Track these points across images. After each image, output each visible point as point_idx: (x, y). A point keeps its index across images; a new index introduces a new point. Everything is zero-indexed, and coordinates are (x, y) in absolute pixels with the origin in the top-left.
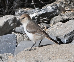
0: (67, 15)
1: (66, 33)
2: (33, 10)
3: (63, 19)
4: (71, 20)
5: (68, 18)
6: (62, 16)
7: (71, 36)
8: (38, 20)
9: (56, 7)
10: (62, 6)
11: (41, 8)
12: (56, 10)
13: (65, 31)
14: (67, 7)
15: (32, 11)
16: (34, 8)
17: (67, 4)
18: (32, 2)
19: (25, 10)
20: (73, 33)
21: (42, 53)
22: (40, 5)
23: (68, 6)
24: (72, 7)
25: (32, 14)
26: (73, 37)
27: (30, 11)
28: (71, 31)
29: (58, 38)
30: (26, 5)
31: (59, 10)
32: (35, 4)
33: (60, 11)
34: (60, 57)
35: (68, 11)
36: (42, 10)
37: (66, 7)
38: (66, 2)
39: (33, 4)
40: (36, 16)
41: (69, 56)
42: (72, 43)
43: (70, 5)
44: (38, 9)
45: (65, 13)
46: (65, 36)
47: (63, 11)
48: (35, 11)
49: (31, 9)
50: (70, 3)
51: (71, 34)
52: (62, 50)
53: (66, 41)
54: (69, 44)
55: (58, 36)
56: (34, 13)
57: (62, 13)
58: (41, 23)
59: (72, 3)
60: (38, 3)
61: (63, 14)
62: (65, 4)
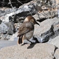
0: (44, 14)
1: (42, 33)
2: (10, 9)
3: (40, 18)
4: (47, 19)
5: (44, 17)
6: (39, 15)
7: (47, 35)
8: (15, 19)
9: (33, 6)
10: (39, 5)
11: (18, 7)
12: (33, 9)
13: (41, 31)
14: (44, 7)
15: (9, 11)
16: (11, 7)
17: (44, 3)
18: (9, 2)
19: (2, 9)
20: (49, 32)
21: (19, 52)
22: (17, 5)
23: (45, 5)
24: (48, 6)
25: (9, 13)
26: (49, 37)
27: (7, 10)
28: (47, 30)
29: (35, 37)
30: (3, 5)
31: (36, 9)
32: (12, 3)
33: (37, 10)
34: (36, 56)
35: (45, 10)
36: (19, 9)
37: (42, 6)
38: (43, 1)
39: (10, 3)
40: (13, 16)
41: (45, 55)
42: (48, 42)
43: (47, 4)
44: (15, 9)
45: (42, 12)
46: (42, 35)
47: (40, 10)
48: (12, 10)
49: (8, 8)
50: (47, 2)
51: (47, 33)
52: (38, 50)
53: (43, 40)
54: (46, 43)
55: (34, 36)
56: (11, 13)
57: (38, 12)
58: (18, 22)
59: (49, 2)
60: (15, 2)
61: (40, 13)
62: (42, 3)
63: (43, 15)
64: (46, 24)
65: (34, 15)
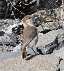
0: (48, 25)
1: (46, 44)
2: (13, 21)
3: (44, 30)
4: (52, 30)
5: (49, 28)
6: (43, 26)
7: (51, 46)
8: (18, 31)
9: (37, 17)
10: (43, 17)
11: (21, 19)
12: (37, 21)
13: (46, 42)
14: (48, 18)
15: (12, 22)
16: (14, 19)
17: (48, 14)
18: (12, 13)
19: (5, 21)
20: (54, 44)
21: (22, 64)
22: (20, 16)
23: (49, 17)
24: (53, 18)
25: (12, 25)
26: (53, 48)
27: (10, 22)
28: (52, 42)
29: (39, 48)
30: (6, 16)
31: (39, 20)
32: (15, 15)
33: (41, 22)
34: (39, 68)
35: (49, 21)
36: (22, 20)
37: (47, 18)
38: (47, 12)
40: (16, 27)
41: (49, 66)
42: (52, 54)
43: (51, 16)
44: (18, 20)
45: (46, 23)
46: (46, 46)
47: (44, 22)
48: (15, 22)
49: (11, 20)
51: (51, 45)
52: (42, 61)
53: (47, 52)
54: (50, 54)
55: (38, 47)
56: (14, 24)
57: (43, 24)
58: (21, 34)
59: (53, 14)
60: (18, 14)
61: (44, 25)
62: (46, 14)
63: (47, 27)
64: (50, 35)
65: (38, 26)
